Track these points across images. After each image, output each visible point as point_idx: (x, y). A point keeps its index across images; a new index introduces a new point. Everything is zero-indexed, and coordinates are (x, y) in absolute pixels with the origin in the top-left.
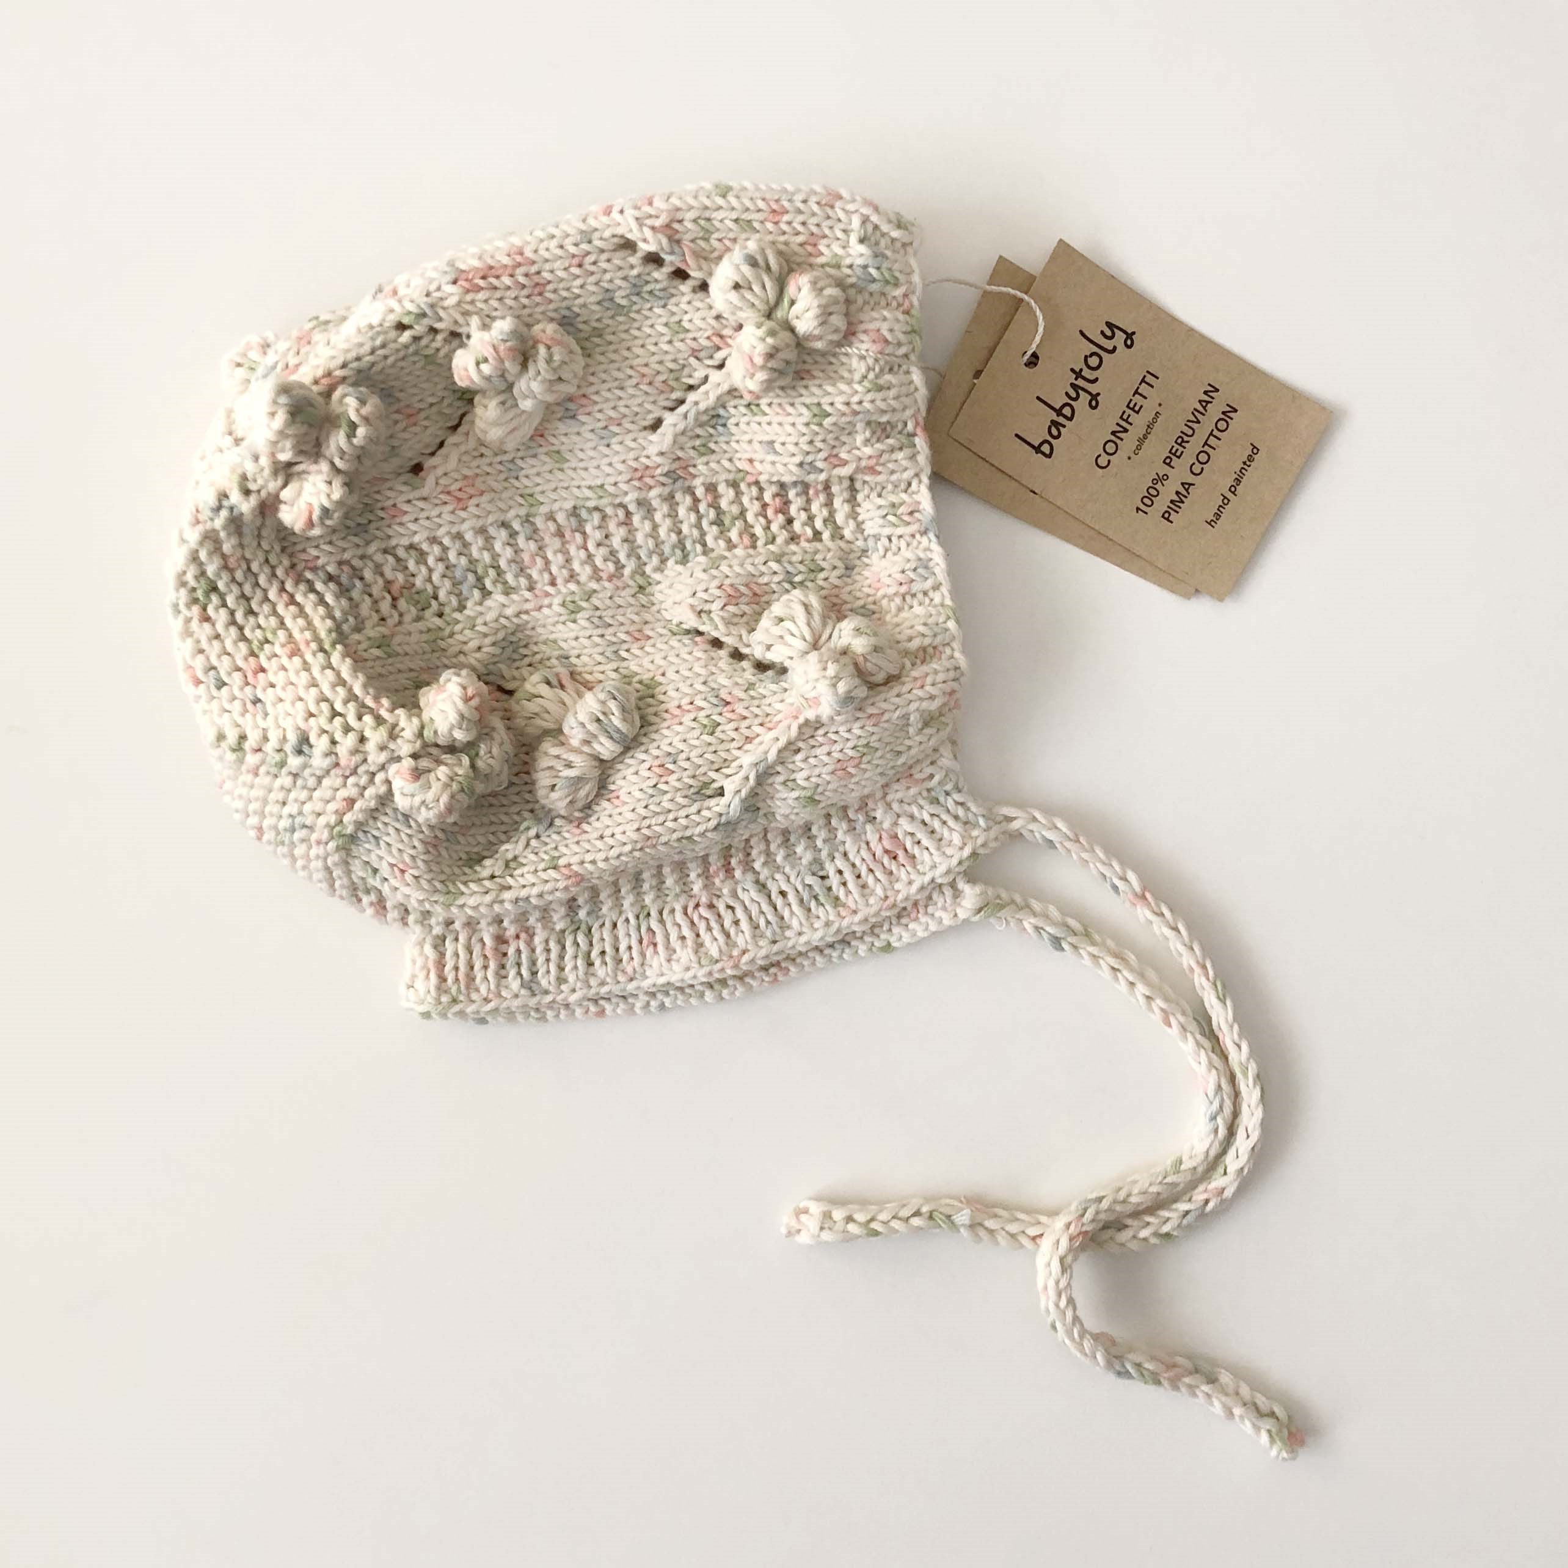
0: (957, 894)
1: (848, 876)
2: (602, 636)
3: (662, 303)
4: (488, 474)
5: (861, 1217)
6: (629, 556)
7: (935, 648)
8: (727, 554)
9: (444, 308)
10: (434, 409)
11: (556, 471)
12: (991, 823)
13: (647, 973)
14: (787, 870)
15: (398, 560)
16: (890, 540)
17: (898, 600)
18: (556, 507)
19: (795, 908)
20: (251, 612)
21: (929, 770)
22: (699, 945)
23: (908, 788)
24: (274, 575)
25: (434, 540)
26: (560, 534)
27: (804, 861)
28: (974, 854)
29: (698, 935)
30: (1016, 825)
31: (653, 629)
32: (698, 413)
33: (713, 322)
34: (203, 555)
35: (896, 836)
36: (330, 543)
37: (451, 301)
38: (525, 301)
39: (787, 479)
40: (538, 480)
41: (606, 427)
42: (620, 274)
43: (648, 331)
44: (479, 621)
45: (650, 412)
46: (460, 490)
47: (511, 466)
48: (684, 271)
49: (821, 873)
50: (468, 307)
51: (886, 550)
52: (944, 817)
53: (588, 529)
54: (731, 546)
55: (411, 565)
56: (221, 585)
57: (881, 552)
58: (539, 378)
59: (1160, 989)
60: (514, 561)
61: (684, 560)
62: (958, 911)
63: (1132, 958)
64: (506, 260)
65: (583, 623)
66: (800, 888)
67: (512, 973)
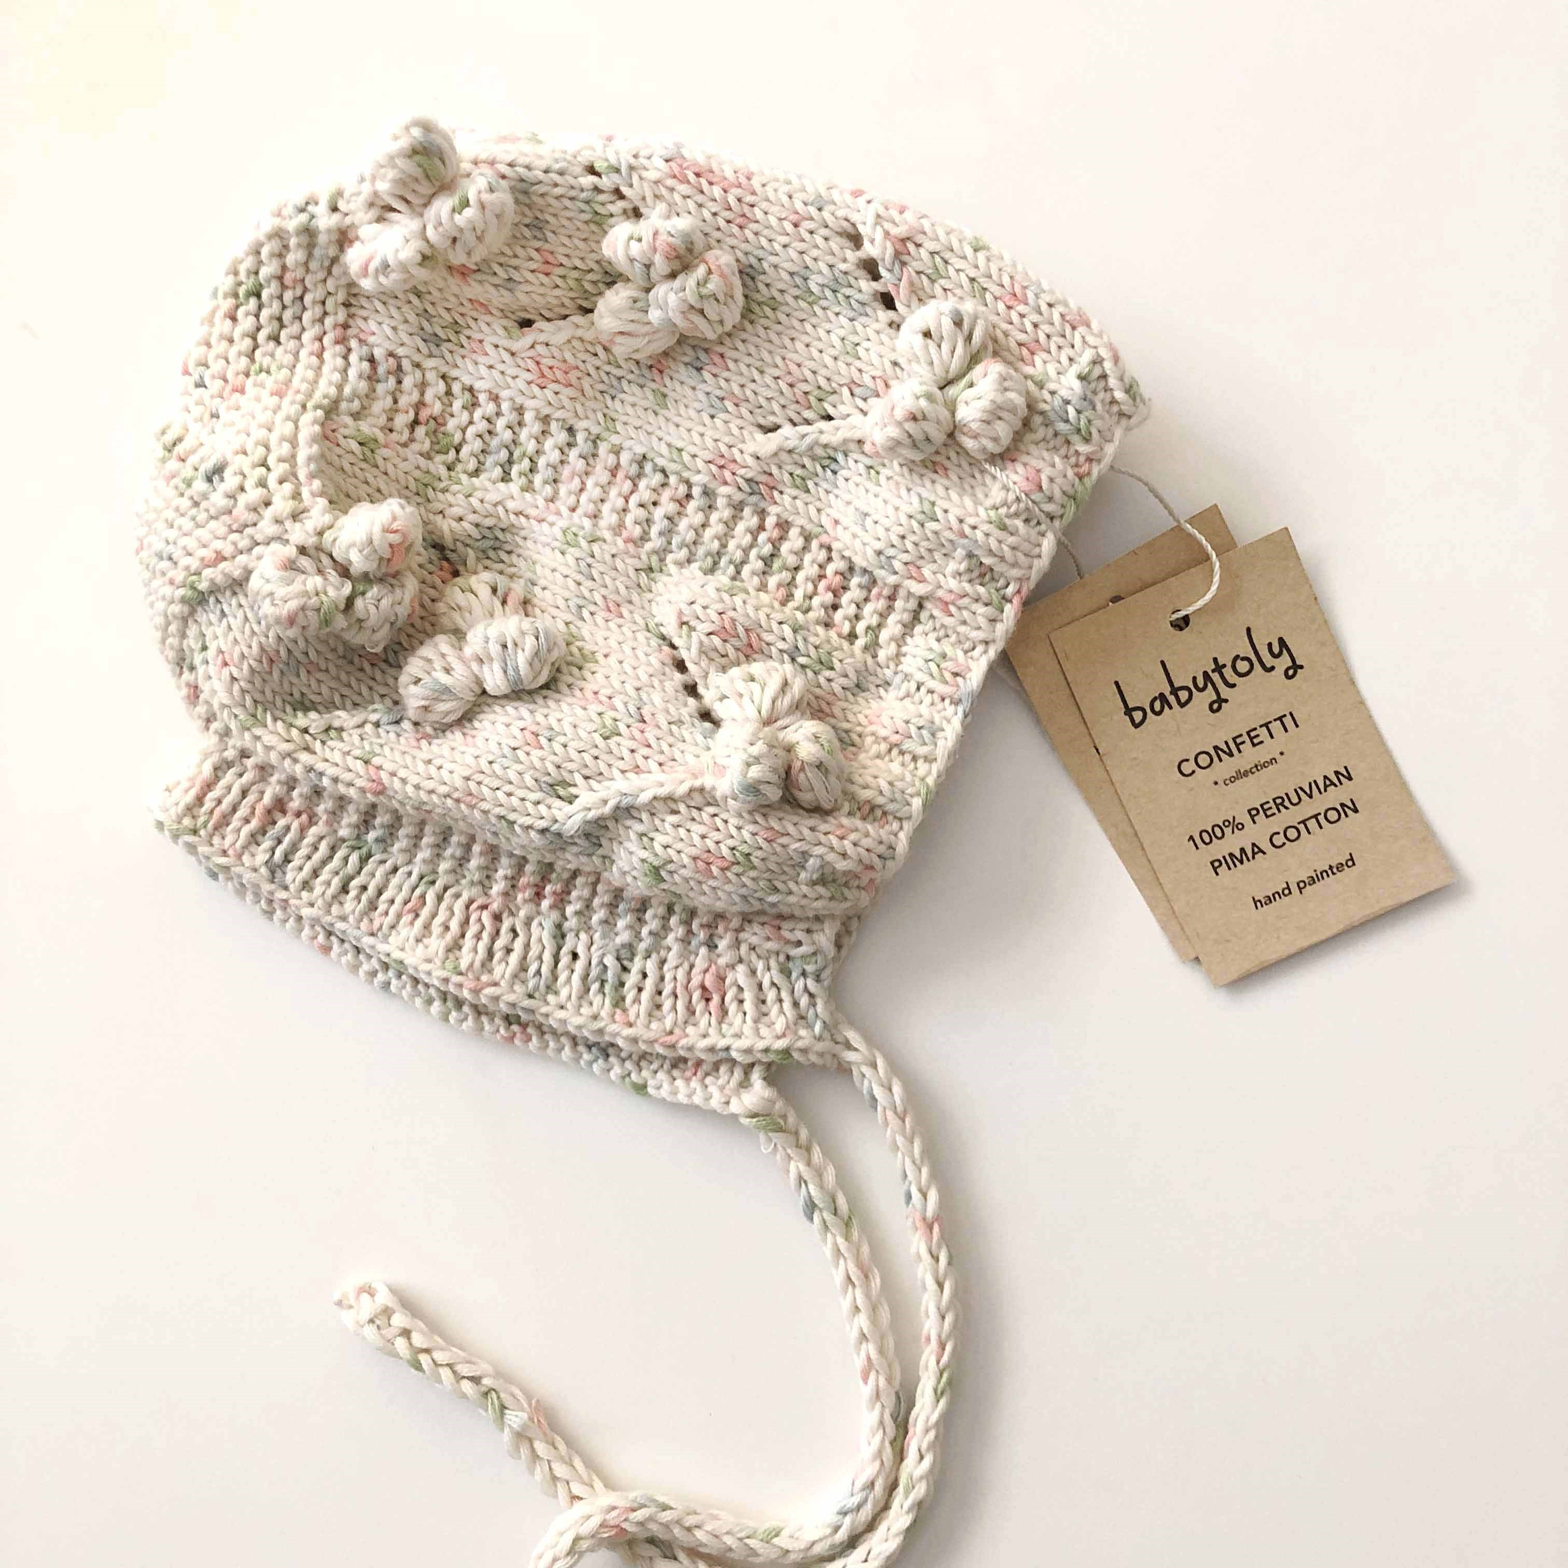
0: (745, 1084)
1: (649, 984)
2: (579, 584)
3: (851, 314)
4: (589, 375)
5: (418, 1340)
6: (661, 534)
7: (885, 813)
8: (751, 590)
9: (641, 178)
10: (575, 274)
11: (650, 411)
12: (826, 1035)
13: (391, 939)
14: (597, 936)
15: (449, 393)
16: (918, 689)
17: (884, 747)
18: (627, 444)
19: (576, 978)
20: (276, 339)
21: (799, 935)
22: (456, 946)
23: (768, 939)
24: (321, 321)
25: (495, 399)
26: (614, 472)
27: (619, 940)
28: (786, 1052)
29: (463, 936)
30: (850, 1056)
31: (631, 612)
32: (816, 443)
33: (888, 366)
34: (265, 251)
35: (723, 979)
36: (394, 329)
37: (652, 175)
38: (722, 223)
39: (859, 561)
40: (630, 410)
41: (722, 399)
42: (830, 259)
43: (822, 333)
44: (479, 494)
45: (773, 413)
46: (551, 368)
47: (615, 383)
48: (892, 299)
49: (625, 963)
50: (664, 192)
51: (908, 695)
52: (784, 995)
53: (642, 484)
54: (763, 587)
55: (457, 405)
56: (265, 294)
57: (902, 693)
58: (681, 294)
59: (882, 1337)
60: (555, 468)
61: (711, 570)
62: (734, 1101)
63: (876, 1282)
64: (729, 174)
65: (570, 559)
66: (594, 962)
67: (267, 844)
